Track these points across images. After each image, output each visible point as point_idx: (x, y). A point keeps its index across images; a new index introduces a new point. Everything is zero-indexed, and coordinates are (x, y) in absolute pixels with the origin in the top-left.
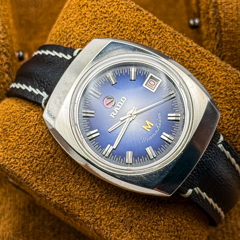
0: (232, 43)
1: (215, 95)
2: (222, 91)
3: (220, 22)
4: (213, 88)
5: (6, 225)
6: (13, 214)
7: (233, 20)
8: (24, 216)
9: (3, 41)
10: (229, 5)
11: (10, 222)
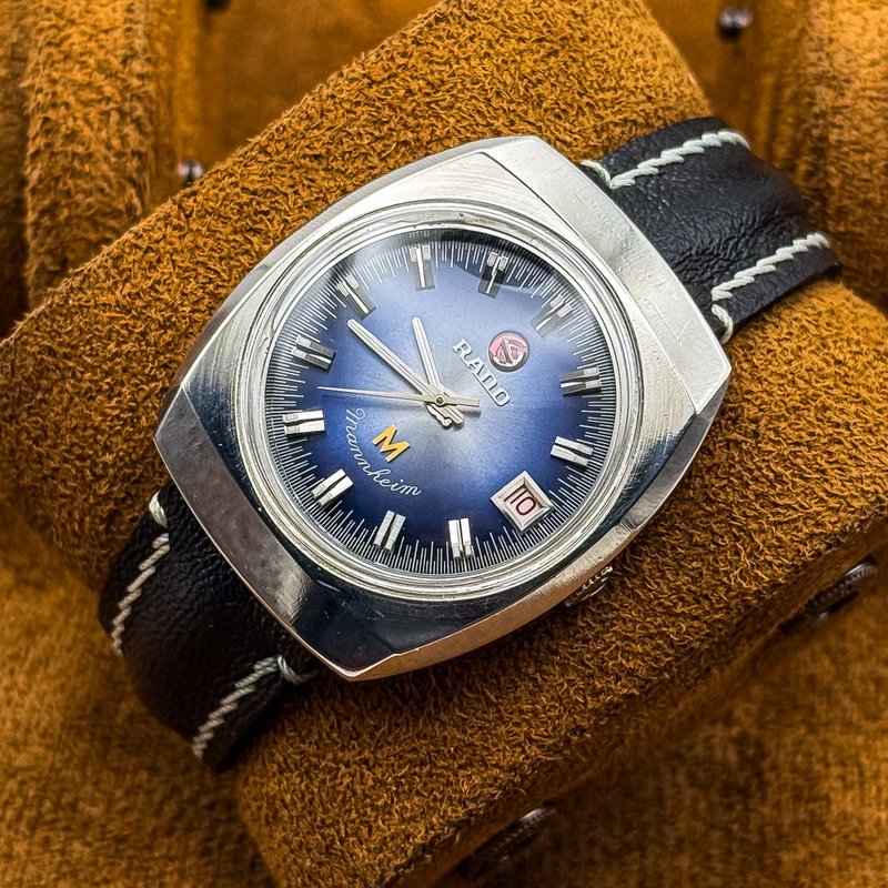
0: (853, 274)
3: (825, 201)
5: (45, 694)
6: (75, 665)
7: (866, 203)
8: (109, 676)
9: (140, 83)
10: (862, 152)
11: (62, 688)
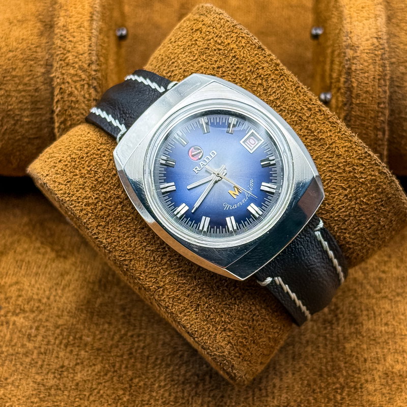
0: (363, 119)
1: (331, 168)
2: (340, 165)
3: (351, 92)
4: (330, 160)
6: (79, 286)
7: (367, 92)
8: (92, 290)
10: (365, 73)
11: (75, 295)
